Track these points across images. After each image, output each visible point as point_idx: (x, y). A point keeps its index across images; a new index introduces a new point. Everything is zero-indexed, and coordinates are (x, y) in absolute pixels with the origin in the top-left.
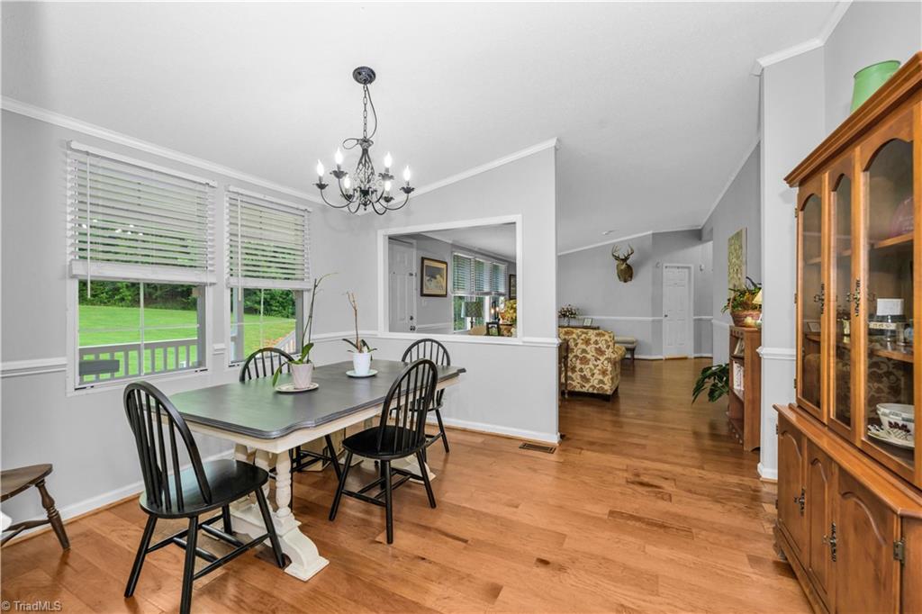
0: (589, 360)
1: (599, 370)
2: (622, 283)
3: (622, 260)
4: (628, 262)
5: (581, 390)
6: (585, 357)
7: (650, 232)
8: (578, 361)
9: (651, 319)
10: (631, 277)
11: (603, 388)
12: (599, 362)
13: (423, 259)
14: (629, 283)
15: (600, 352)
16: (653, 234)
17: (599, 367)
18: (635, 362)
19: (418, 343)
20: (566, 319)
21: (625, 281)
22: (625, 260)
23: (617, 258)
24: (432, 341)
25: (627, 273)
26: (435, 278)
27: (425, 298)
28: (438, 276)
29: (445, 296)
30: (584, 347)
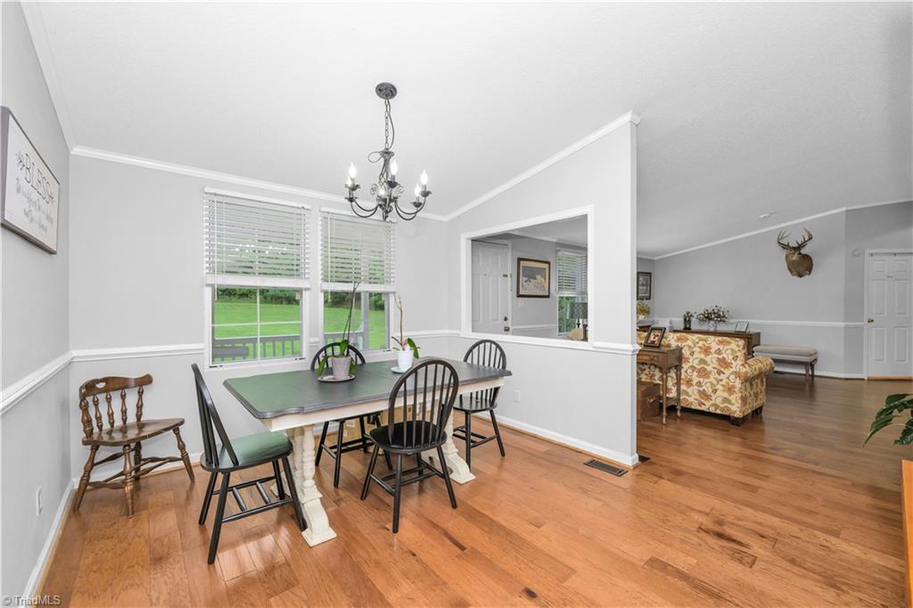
0: (710, 373)
1: (723, 386)
2: (796, 278)
3: (794, 248)
4: (803, 251)
5: (698, 408)
6: (705, 370)
7: (844, 209)
8: (695, 373)
9: (843, 324)
10: (809, 269)
11: (729, 409)
12: (722, 376)
13: (520, 260)
14: (806, 278)
15: (723, 363)
16: (847, 211)
17: (724, 383)
18: (815, 379)
19: (477, 344)
20: (712, 322)
21: (801, 277)
22: (800, 247)
23: (785, 247)
24: (492, 342)
25: (801, 263)
26: (535, 279)
27: (520, 299)
28: (539, 277)
29: (548, 297)
30: (702, 356)
